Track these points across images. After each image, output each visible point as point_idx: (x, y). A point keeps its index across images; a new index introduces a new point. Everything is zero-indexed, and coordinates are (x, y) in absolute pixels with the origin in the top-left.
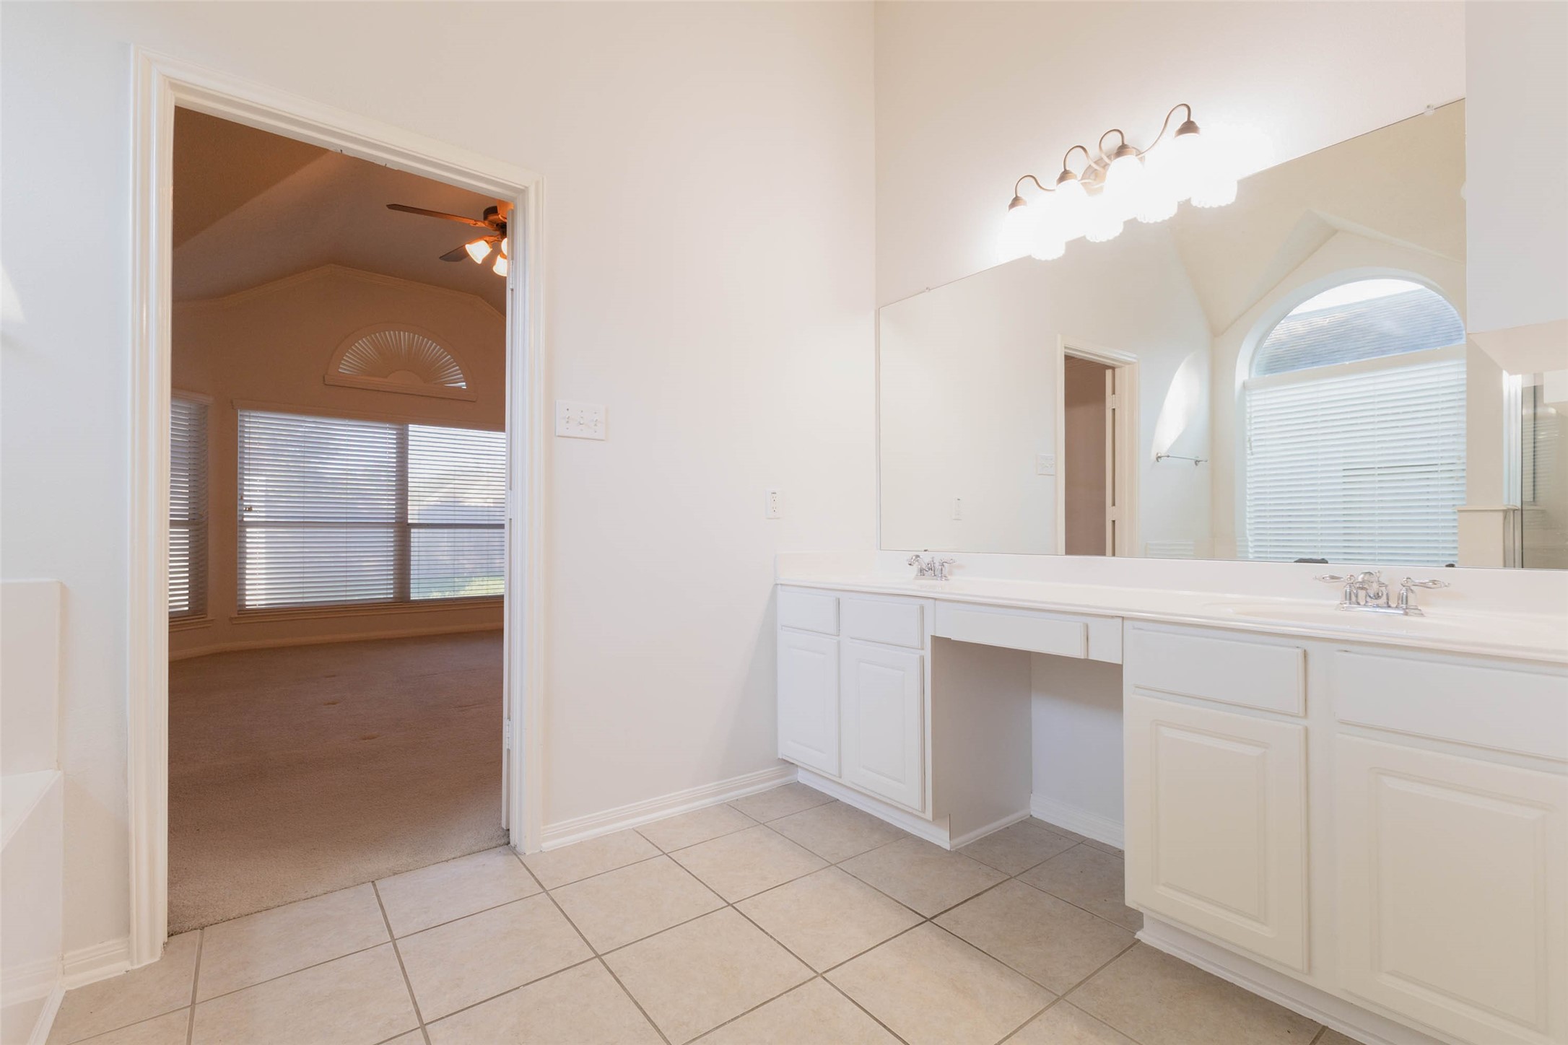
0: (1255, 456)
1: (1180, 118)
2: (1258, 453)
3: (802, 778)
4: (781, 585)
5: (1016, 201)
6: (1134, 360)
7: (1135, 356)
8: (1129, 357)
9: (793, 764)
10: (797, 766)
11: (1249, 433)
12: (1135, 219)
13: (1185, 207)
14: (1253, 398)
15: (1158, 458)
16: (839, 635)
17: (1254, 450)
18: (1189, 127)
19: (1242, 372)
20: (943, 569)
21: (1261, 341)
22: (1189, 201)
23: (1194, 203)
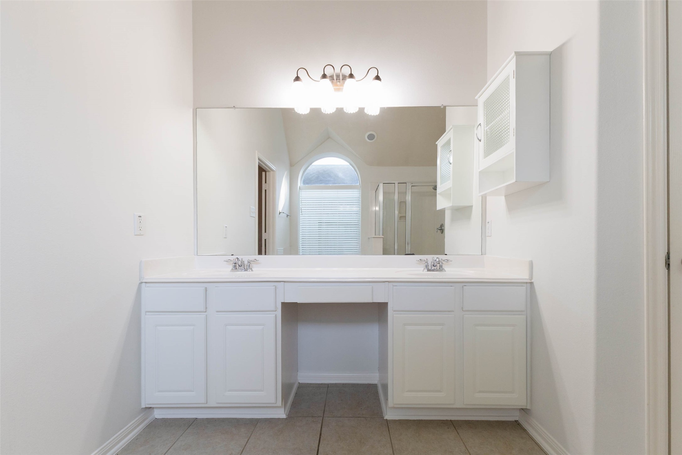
0: (303, 215)
1: (373, 73)
2: (304, 214)
3: (158, 414)
4: (146, 283)
5: (297, 79)
6: (275, 170)
7: (275, 168)
8: (274, 168)
9: (151, 408)
10: (153, 408)
11: (301, 206)
12: (342, 109)
13: (361, 110)
14: (302, 193)
15: (280, 213)
16: (206, 312)
17: (303, 213)
18: (378, 78)
19: (300, 183)
20: (250, 265)
21: (304, 172)
22: (363, 109)
23: (366, 111)
